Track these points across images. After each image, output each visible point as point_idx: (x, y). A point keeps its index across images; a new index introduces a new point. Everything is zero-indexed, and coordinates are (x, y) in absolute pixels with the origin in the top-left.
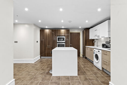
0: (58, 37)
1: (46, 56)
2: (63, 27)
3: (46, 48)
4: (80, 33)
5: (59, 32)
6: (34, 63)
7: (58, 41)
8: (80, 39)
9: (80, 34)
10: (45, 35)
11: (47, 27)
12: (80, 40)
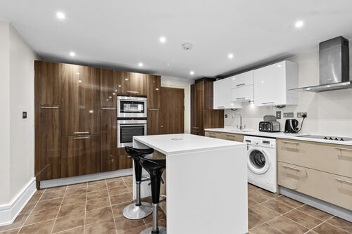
0: (120, 98)
1: (67, 176)
2: (141, 65)
3: (71, 142)
4: (183, 90)
6: (11, 222)
7: (119, 115)
8: (184, 107)
9: (185, 93)
10: (63, 88)
11: (72, 55)
12: (184, 109)
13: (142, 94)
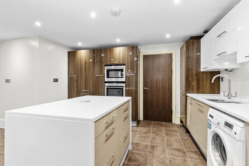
0: (106, 68)
4: (172, 54)
5: (110, 54)
7: (106, 80)
9: (174, 57)
10: (78, 64)
13: (121, 63)
